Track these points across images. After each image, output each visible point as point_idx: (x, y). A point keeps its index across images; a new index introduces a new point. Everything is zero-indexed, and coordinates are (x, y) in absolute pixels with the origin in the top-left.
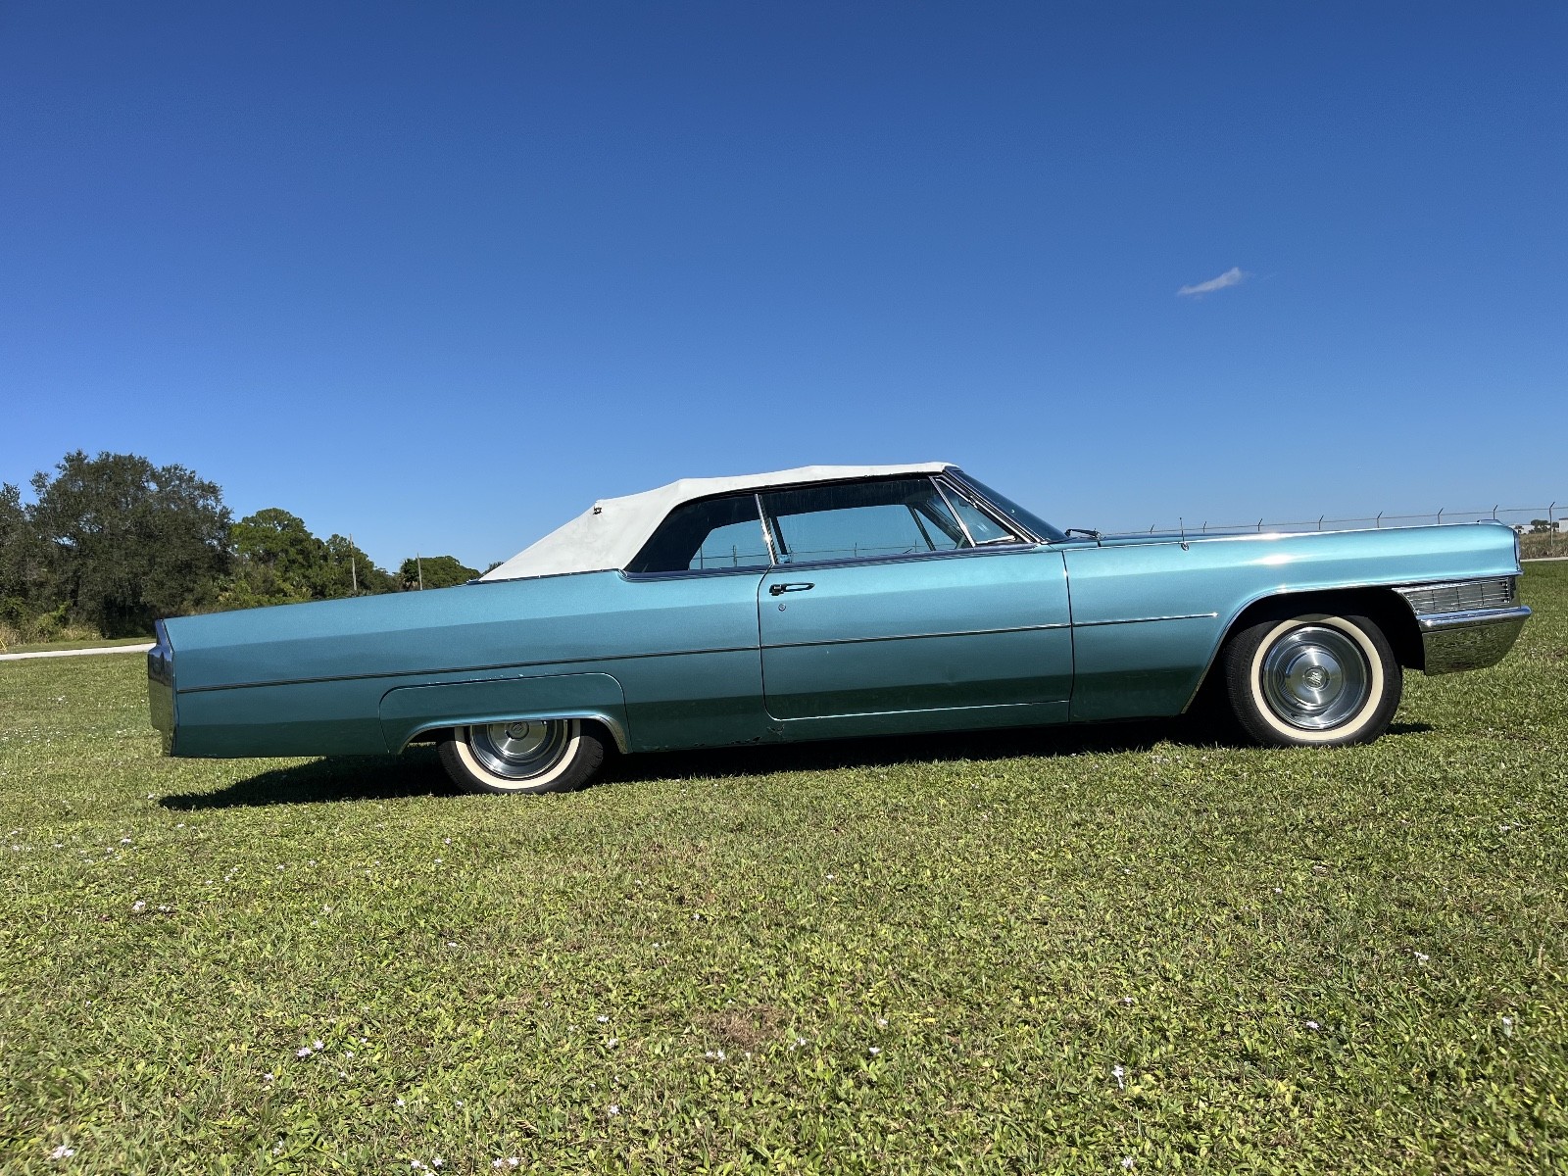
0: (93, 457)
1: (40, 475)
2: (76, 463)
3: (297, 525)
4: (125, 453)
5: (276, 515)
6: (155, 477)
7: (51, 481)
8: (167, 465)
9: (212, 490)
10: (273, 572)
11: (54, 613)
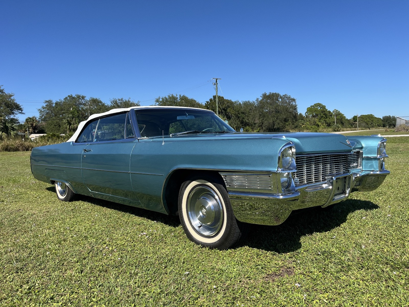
0: (268, 94)
1: (257, 99)
2: (265, 96)
3: (324, 107)
4: (274, 93)
5: (319, 105)
6: (281, 97)
7: (259, 100)
8: (284, 94)
9: (294, 100)
10: (316, 120)
11: (257, 130)
